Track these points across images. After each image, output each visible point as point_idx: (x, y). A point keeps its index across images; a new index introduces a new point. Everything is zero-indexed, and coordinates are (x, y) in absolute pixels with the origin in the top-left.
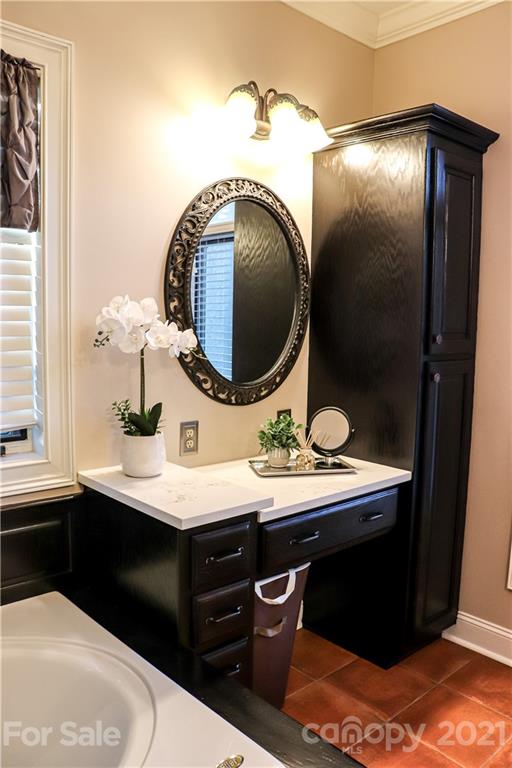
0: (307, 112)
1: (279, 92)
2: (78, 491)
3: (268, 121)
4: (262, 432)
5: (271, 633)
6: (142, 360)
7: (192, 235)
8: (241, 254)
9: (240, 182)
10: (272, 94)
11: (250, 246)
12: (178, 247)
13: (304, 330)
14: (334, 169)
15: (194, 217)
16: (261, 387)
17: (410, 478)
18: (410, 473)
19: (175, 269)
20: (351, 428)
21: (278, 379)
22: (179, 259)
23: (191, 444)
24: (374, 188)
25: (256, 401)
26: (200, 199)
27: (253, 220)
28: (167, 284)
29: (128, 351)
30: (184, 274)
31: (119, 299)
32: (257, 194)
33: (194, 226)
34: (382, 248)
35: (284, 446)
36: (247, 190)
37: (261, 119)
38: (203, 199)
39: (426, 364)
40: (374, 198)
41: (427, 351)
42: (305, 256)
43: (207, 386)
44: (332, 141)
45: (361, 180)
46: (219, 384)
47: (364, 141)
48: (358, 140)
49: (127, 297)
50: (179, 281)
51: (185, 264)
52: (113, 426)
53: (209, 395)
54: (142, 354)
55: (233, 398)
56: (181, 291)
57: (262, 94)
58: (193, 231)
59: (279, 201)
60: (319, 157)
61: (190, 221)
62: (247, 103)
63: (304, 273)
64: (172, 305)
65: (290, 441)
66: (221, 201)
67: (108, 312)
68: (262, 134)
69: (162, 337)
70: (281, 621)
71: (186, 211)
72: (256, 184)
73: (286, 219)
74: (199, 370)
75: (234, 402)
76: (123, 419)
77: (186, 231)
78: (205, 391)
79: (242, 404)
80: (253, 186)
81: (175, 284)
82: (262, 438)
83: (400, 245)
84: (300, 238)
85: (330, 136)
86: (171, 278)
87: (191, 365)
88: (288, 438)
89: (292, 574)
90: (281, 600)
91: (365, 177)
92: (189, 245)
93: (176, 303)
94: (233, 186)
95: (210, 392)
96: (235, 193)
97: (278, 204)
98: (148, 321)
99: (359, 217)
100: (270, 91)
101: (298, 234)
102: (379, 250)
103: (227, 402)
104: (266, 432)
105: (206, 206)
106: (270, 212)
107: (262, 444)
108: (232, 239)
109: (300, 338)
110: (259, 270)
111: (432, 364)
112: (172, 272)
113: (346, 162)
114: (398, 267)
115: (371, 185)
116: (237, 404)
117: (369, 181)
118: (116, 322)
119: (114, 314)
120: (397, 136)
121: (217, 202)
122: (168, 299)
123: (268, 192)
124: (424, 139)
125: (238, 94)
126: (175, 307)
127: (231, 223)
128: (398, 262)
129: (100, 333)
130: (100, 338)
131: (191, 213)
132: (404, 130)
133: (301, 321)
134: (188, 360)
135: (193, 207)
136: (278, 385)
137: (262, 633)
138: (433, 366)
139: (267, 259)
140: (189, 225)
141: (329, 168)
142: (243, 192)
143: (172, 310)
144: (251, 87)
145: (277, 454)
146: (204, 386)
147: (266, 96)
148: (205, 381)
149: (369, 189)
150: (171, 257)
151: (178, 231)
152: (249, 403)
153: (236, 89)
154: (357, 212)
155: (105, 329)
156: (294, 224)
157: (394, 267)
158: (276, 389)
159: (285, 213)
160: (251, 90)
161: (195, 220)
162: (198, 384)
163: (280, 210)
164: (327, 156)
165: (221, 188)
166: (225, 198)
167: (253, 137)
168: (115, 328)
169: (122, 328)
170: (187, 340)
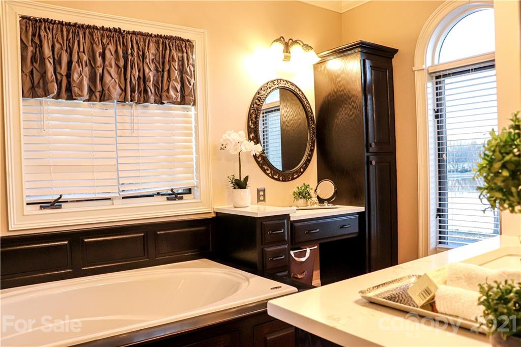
0: (307, 47)
1: (294, 40)
2: (214, 215)
3: (290, 53)
4: (295, 192)
5: (300, 277)
6: (240, 157)
7: (259, 105)
8: (284, 115)
9: (279, 81)
10: (291, 41)
11: (288, 111)
12: (253, 111)
13: (314, 147)
14: (323, 72)
15: (259, 97)
16: (294, 173)
17: (364, 210)
18: (364, 208)
19: (252, 120)
20: (335, 188)
21: (302, 170)
22: (254, 116)
23: (262, 198)
24: (340, 79)
25: (292, 180)
26: (261, 89)
27: (288, 98)
28: (249, 127)
29: (234, 153)
30: (256, 122)
31: (229, 132)
32: (287, 86)
33: (259, 101)
34: (345, 106)
35: (304, 197)
36: (282, 84)
37: (287, 52)
38: (263, 89)
39: (368, 157)
40: (341, 83)
41: (368, 151)
42: (312, 113)
43: (268, 172)
44: (320, 59)
45: (335, 76)
46: (274, 171)
47: (334, 58)
48: (332, 58)
49: (232, 131)
50: (254, 125)
51: (256, 118)
52: (228, 188)
53: (269, 176)
54: (239, 155)
55: (281, 178)
56: (255, 129)
57: (287, 41)
58: (259, 103)
59: (298, 88)
60: (316, 66)
61: (257, 99)
62: (280, 46)
63: (312, 120)
64: (251, 136)
65: (307, 195)
66: (271, 89)
67: (225, 137)
68: (287, 58)
69: (247, 147)
70: (304, 272)
71: (256, 94)
72: (287, 81)
73: (301, 96)
74: (265, 164)
75: (281, 180)
76: (232, 182)
77: (256, 103)
78: (267, 174)
79: (285, 181)
80: (285, 82)
81: (252, 127)
82: (294, 194)
83: (353, 103)
84: (309, 104)
85: (319, 57)
86: (250, 124)
87: (261, 162)
88: (306, 193)
89: (308, 250)
90: (303, 259)
91: (336, 74)
92: (257, 109)
93: (253, 135)
94: (276, 83)
95: (270, 175)
96: (277, 86)
97: (297, 89)
98: (242, 140)
99: (335, 93)
100: (290, 39)
101: (308, 102)
102: (344, 107)
103: (278, 180)
104: (296, 191)
105: (264, 92)
106: (294, 93)
107: (295, 198)
108: (279, 110)
109: (312, 151)
110: (292, 122)
111: (371, 157)
112: (250, 122)
113: (328, 68)
114: (353, 113)
115: (339, 77)
116: (283, 181)
117: (338, 76)
118: (229, 140)
119: (228, 137)
120: (348, 55)
121: (269, 90)
122: (249, 133)
123: (292, 84)
124: (359, 55)
125: (275, 43)
126: (253, 137)
127: (277, 102)
128: (352, 112)
129: (222, 145)
130: (223, 147)
131: (258, 96)
132: (351, 52)
133: (312, 142)
134: (259, 160)
135: (259, 93)
136: (302, 173)
137: (296, 276)
138: (371, 158)
139: (296, 116)
140: (257, 101)
141: (321, 71)
142: (280, 85)
143: (252, 138)
144: (280, 40)
145: (302, 201)
146: (267, 172)
147: (289, 42)
148: (268, 170)
149: (338, 80)
150: (250, 115)
151: (252, 104)
152: (289, 181)
153: (274, 41)
154: (334, 91)
155: (224, 143)
156: (306, 98)
157: (351, 113)
158: (301, 175)
159: (301, 93)
160: (281, 41)
161: (259, 99)
162: (264, 171)
163: (298, 92)
164: (319, 65)
165: (271, 84)
166: (272, 88)
167: (284, 60)
168: (228, 142)
169: (231, 142)
170: (258, 149)
